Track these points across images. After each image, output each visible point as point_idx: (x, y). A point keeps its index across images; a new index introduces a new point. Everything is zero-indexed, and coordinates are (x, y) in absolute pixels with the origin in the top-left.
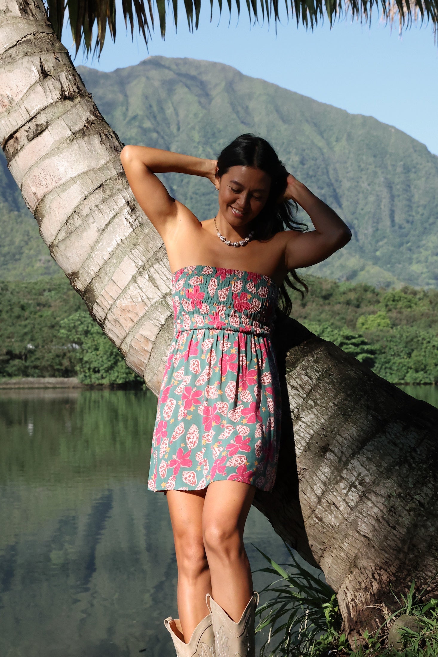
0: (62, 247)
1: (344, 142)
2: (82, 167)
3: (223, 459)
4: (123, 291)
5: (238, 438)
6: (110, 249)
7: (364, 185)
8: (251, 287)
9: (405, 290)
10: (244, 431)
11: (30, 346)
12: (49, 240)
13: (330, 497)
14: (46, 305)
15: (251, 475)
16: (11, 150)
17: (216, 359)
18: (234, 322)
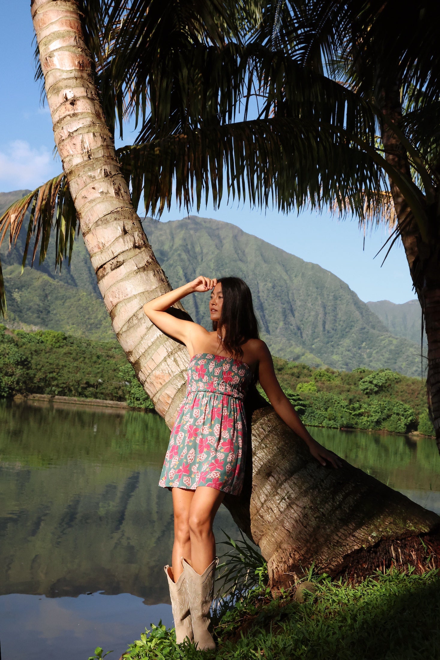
0: (124, 335)
1: (299, 278)
2: (141, 289)
3: (206, 473)
4: (158, 366)
5: (217, 461)
6: (152, 340)
7: (309, 305)
8: (235, 368)
9: (327, 370)
10: (221, 456)
11: (100, 380)
12: (117, 330)
13: (269, 504)
14: (112, 357)
15: (220, 484)
16: (101, 275)
17: (209, 410)
18: (222, 389)
